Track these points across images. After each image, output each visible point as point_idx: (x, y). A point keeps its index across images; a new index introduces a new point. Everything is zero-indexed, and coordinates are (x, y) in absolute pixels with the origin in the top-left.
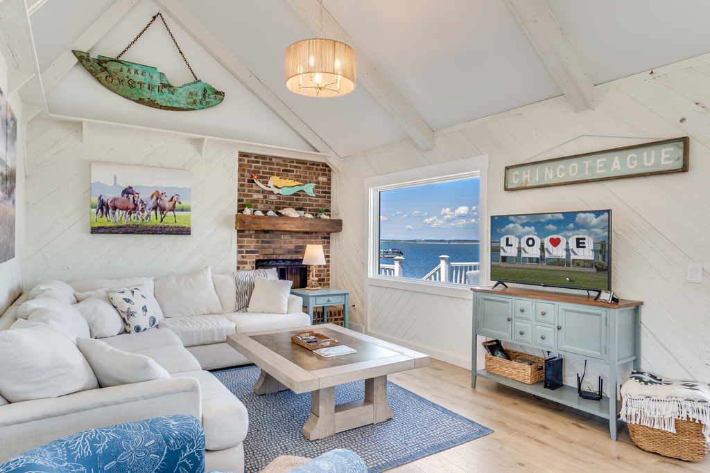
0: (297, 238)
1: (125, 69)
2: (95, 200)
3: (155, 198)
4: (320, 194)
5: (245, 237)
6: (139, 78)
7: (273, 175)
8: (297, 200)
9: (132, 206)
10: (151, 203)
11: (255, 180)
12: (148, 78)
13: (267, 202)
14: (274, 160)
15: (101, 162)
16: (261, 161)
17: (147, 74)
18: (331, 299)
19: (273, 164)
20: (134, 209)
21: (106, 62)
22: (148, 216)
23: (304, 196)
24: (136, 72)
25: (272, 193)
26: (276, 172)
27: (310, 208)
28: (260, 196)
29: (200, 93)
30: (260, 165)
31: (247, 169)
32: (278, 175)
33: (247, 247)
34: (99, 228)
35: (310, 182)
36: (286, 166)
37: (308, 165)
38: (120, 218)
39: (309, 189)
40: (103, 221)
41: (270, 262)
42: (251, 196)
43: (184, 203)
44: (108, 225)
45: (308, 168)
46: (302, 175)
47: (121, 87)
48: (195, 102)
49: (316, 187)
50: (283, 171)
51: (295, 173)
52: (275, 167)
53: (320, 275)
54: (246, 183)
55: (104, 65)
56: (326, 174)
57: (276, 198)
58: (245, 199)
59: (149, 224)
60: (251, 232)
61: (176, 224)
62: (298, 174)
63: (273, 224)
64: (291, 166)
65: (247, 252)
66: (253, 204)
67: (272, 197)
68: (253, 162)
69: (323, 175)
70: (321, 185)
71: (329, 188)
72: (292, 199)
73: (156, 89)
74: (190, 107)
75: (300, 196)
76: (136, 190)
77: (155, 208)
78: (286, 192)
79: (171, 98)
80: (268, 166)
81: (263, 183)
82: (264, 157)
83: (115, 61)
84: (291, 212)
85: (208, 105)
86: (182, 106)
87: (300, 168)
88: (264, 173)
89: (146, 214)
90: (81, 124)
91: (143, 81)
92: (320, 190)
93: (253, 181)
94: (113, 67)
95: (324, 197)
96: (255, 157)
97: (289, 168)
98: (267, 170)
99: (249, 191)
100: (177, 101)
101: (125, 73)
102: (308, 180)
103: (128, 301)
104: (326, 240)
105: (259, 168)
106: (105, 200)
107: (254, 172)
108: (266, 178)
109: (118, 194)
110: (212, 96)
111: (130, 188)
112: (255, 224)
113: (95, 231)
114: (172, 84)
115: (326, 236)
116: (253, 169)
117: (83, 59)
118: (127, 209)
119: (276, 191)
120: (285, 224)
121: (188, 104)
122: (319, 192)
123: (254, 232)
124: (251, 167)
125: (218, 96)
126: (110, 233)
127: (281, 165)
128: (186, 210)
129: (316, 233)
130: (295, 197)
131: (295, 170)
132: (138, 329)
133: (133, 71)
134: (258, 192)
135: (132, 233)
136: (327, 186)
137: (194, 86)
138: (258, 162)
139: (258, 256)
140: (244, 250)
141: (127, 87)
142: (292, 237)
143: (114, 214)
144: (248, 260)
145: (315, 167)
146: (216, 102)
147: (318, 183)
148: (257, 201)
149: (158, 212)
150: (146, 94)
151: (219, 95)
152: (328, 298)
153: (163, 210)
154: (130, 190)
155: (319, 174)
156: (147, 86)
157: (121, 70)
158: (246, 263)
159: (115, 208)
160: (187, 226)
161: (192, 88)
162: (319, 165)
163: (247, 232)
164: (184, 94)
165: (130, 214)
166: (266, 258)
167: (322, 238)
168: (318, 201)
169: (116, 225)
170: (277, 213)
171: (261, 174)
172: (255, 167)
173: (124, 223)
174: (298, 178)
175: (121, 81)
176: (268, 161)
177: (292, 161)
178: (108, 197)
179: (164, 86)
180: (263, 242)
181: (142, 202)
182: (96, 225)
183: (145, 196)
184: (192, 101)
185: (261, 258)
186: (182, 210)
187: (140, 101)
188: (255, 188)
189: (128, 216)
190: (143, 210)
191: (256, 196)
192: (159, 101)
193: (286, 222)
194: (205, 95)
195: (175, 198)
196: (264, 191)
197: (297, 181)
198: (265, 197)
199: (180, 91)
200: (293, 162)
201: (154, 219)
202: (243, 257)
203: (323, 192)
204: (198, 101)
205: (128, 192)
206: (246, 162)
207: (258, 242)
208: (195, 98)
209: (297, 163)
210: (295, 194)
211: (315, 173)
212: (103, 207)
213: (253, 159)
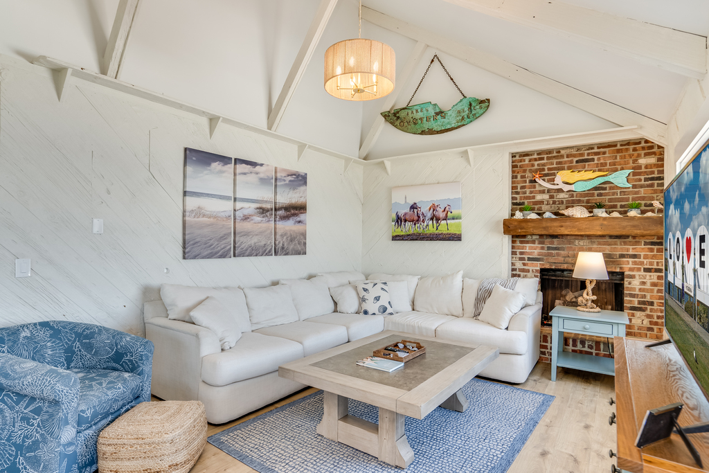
0: (599, 244)
1: (410, 112)
2: (394, 216)
3: (432, 209)
4: (643, 182)
5: (527, 242)
6: (420, 115)
7: (563, 169)
8: (600, 195)
9: (416, 218)
10: (429, 215)
11: (537, 180)
12: (425, 112)
13: (554, 203)
14: (563, 152)
15: (399, 187)
16: (545, 156)
17: (424, 110)
19: (562, 156)
20: (418, 220)
21: (398, 112)
22: (427, 225)
23: (610, 188)
24: (417, 111)
25: (560, 191)
26: (566, 166)
27: (623, 203)
28: (546, 197)
29: (466, 109)
30: (545, 161)
31: (528, 169)
32: (569, 168)
33: (529, 253)
34: (396, 236)
35: (622, 169)
36: (582, 155)
37: (619, 147)
38: (409, 228)
39: (620, 179)
40: (399, 231)
41: (565, 273)
42: (534, 197)
43: (455, 212)
44: (402, 234)
45: (619, 151)
46: (608, 162)
47: (409, 127)
48: (463, 118)
49: (634, 174)
50: (577, 162)
51: (596, 162)
52: (566, 159)
54: (528, 184)
55: (397, 115)
56: (654, 153)
57: (567, 196)
58: (526, 201)
59: (428, 232)
60: (534, 237)
61: (448, 232)
62: (602, 161)
64: (588, 154)
65: (529, 259)
66: (537, 207)
67: (561, 196)
68: (536, 160)
69: (646, 155)
70: (643, 170)
71: (662, 172)
72: (593, 195)
73: (432, 119)
74: (459, 124)
75: (605, 189)
76: (419, 205)
77: (432, 219)
78: (580, 188)
79: (444, 122)
80: (555, 161)
81: (549, 181)
82: (549, 152)
83: (404, 109)
84: (579, 212)
85: (476, 117)
86: (453, 125)
87: (604, 153)
88: (549, 169)
89: (425, 224)
90: (383, 163)
91: (422, 116)
92: (642, 178)
93: (535, 181)
94: (402, 114)
95: (649, 186)
96: (538, 154)
97: (586, 157)
98: (555, 166)
99: (531, 192)
100: (449, 123)
101: (410, 115)
102: (619, 167)
104: (655, 247)
105: (544, 165)
106: (400, 215)
107: (536, 171)
108: (552, 174)
109: (407, 210)
110: (478, 107)
111: (415, 204)
112: (521, 229)
113: (395, 238)
114: (443, 110)
115: (655, 240)
116: (536, 167)
117: (386, 116)
118: (413, 221)
119: (566, 188)
120: (562, 226)
121: (458, 122)
122: (640, 180)
123: (538, 237)
124: (533, 165)
125: (483, 105)
126: (403, 240)
127: (574, 156)
128: (457, 219)
129: (634, 237)
130: (596, 192)
131: (596, 157)
133: (415, 112)
134: (543, 192)
135: (416, 240)
136: (656, 170)
137: (461, 104)
138: (542, 159)
139: (543, 265)
140: (526, 257)
141: (413, 125)
142: (592, 243)
143: (405, 225)
144: (531, 268)
145: (631, 147)
146: (482, 111)
147: (640, 167)
148: (541, 202)
149: (435, 222)
150: (426, 126)
151: (485, 103)
152: (583, 324)
153: (438, 219)
154: (415, 206)
155: (639, 156)
156: (425, 119)
157: (408, 114)
158: (528, 271)
159: (405, 221)
160: (458, 233)
161: (459, 108)
162: (640, 143)
163: (529, 237)
164: (453, 115)
165: (415, 224)
166: (553, 267)
167: (646, 244)
168: (636, 193)
169: (406, 233)
170: (556, 214)
171: (546, 172)
172: (538, 165)
173: (411, 232)
174: (600, 168)
175: (409, 122)
176: (555, 154)
177: (591, 147)
178: (401, 213)
179: (437, 114)
180: (549, 248)
181: (423, 214)
182: (394, 235)
183: (425, 209)
184: (461, 118)
185: (547, 266)
186: (453, 219)
187: (423, 133)
188: (538, 188)
189: (413, 226)
190: (423, 221)
191: (539, 197)
192: (435, 129)
193: (563, 224)
194: (471, 109)
195: (447, 209)
196: (549, 191)
197: (600, 170)
198: (551, 197)
199: (449, 113)
200: (592, 148)
201: (431, 228)
202: (524, 264)
203: (646, 180)
204: (466, 116)
205: (413, 207)
206: (527, 162)
207: (542, 248)
208: (463, 114)
209: (598, 148)
210: (596, 188)
211: (631, 156)
212: (399, 220)
213: (536, 156)
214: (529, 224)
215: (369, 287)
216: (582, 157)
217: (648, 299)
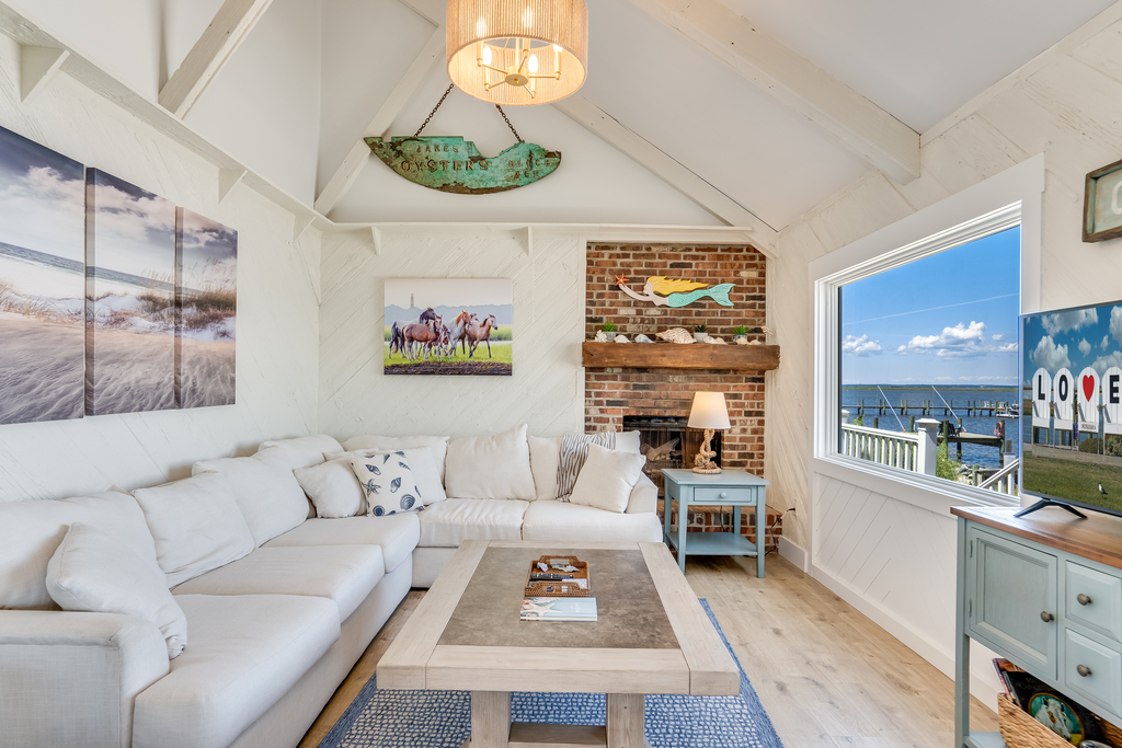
0: (697, 380)
1: (423, 146)
2: (389, 330)
3: (462, 322)
4: (744, 301)
5: (606, 378)
6: (441, 156)
7: (654, 274)
8: (698, 314)
9: (432, 335)
10: (457, 331)
11: (621, 286)
12: (452, 153)
13: (643, 321)
14: (654, 250)
15: (397, 278)
16: (632, 253)
17: (450, 148)
18: (724, 493)
19: (653, 256)
20: (435, 340)
21: (400, 143)
22: (453, 348)
23: (711, 306)
24: (437, 147)
25: (650, 304)
26: (658, 269)
27: (724, 327)
28: (631, 312)
29: (524, 161)
30: (631, 260)
31: (608, 268)
32: (662, 273)
33: (608, 395)
34: (393, 366)
35: (723, 282)
36: (677, 257)
37: (719, 252)
38: (418, 352)
39: (721, 294)
40: (399, 358)
41: (653, 421)
42: (615, 311)
43: (503, 328)
44: (404, 363)
45: (719, 257)
46: (708, 270)
47: (420, 173)
48: (517, 175)
49: (736, 290)
50: (672, 266)
51: (694, 268)
52: (658, 260)
53: (745, 447)
54: (607, 291)
55: (398, 148)
56: (755, 265)
57: (659, 313)
58: (604, 317)
59: (454, 360)
60: (616, 371)
61: (491, 360)
62: (701, 269)
63: (640, 357)
64: (685, 257)
65: (609, 403)
66: (619, 325)
67: (652, 312)
68: (618, 256)
69: (749, 266)
70: (745, 285)
71: (763, 290)
72: (690, 313)
73: (464, 167)
74: (511, 184)
75: (704, 306)
76: (437, 313)
77: (462, 338)
78: (676, 302)
79: (484, 175)
80: (644, 261)
81: (636, 289)
82: (637, 247)
83: (411, 139)
84: (679, 336)
85: (538, 177)
86: (500, 184)
87: (703, 258)
88: (636, 272)
89: (450, 346)
90: (369, 232)
91: (446, 159)
92: (744, 295)
93: (618, 288)
94: (408, 148)
95: (753, 306)
96: (622, 249)
97: (682, 261)
98: (644, 268)
99: (612, 304)
100: (492, 179)
101: (424, 153)
102: (720, 279)
103: (372, 469)
104: (756, 384)
105: (629, 265)
106: (400, 329)
107: (619, 273)
108: (642, 280)
109: (415, 320)
110: (542, 161)
111: (430, 310)
112: (609, 358)
113: (390, 370)
114: (484, 155)
115: (756, 376)
116: (619, 267)
117: (375, 145)
118: (426, 340)
119: (659, 301)
120: (664, 356)
121: (508, 180)
122: (742, 298)
123: (621, 370)
124: (614, 264)
125: (551, 160)
126: (406, 373)
127: (668, 257)
128: (505, 339)
129: (735, 371)
130: (694, 310)
131: (694, 262)
132: (379, 512)
133: (432, 148)
134: (627, 304)
135: (433, 373)
136: (757, 287)
137: (515, 151)
138: (627, 256)
139: (628, 410)
140: (604, 399)
141: (427, 172)
142: (689, 379)
143: (410, 347)
144: (611, 417)
145: (733, 254)
146: (548, 169)
147: (741, 282)
148: (626, 320)
149: (466, 343)
150: (452, 177)
151: (553, 157)
152: (718, 491)
153: (472, 339)
154: (430, 314)
155: (740, 266)
156: (451, 165)
157: (419, 150)
158: (607, 421)
159: (412, 339)
160: (507, 362)
161: (512, 156)
162: (741, 250)
163: (609, 370)
164: (501, 166)
165: (430, 346)
166: (641, 414)
167: (747, 380)
168: (738, 314)
169: (413, 362)
170: (652, 337)
171: (632, 275)
172: (621, 264)
173: (422, 359)
174: (699, 276)
175: (419, 165)
176: (644, 252)
177: (687, 248)
178: (403, 325)
179: (473, 160)
180: (635, 387)
181: (445, 329)
182: (390, 363)
183: (448, 320)
184: (514, 174)
185: (633, 413)
186: (500, 339)
187: (445, 188)
188: (621, 298)
189: (427, 349)
190: (446, 342)
191: (623, 312)
192: (468, 184)
193: (665, 352)
194: (531, 161)
195: (489, 322)
196: (636, 303)
197: (698, 281)
198: (639, 312)
199: (495, 162)
200: (690, 250)
201: (461, 354)
202: (602, 411)
203: (748, 298)
204: (522, 173)
205: (427, 316)
206: (606, 258)
207: (627, 387)
208: (517, 169)
209: (697, 250)
210: (694, 305)
211: (732, 266)
212: (398, 338)
213: (618, 251)
214: (621, 351)
215: (377, 461)
216: (678, 259)
217: (748, 450)
